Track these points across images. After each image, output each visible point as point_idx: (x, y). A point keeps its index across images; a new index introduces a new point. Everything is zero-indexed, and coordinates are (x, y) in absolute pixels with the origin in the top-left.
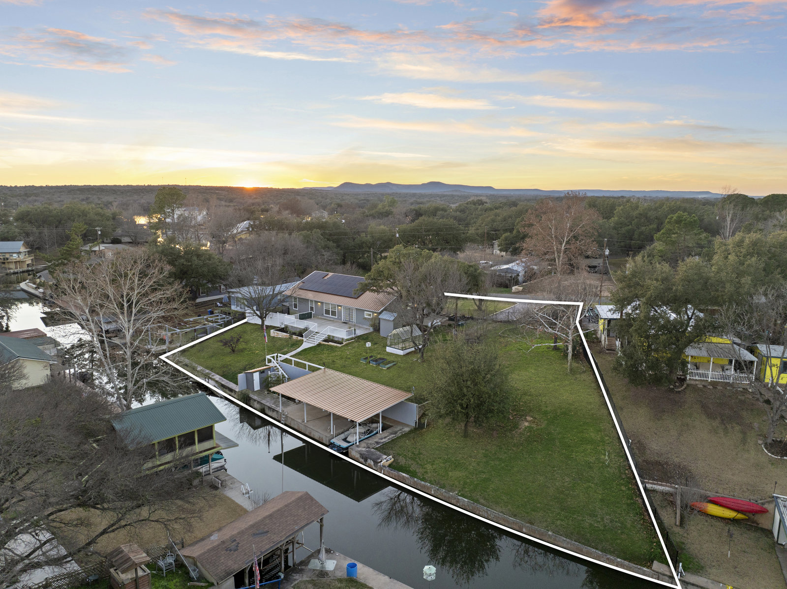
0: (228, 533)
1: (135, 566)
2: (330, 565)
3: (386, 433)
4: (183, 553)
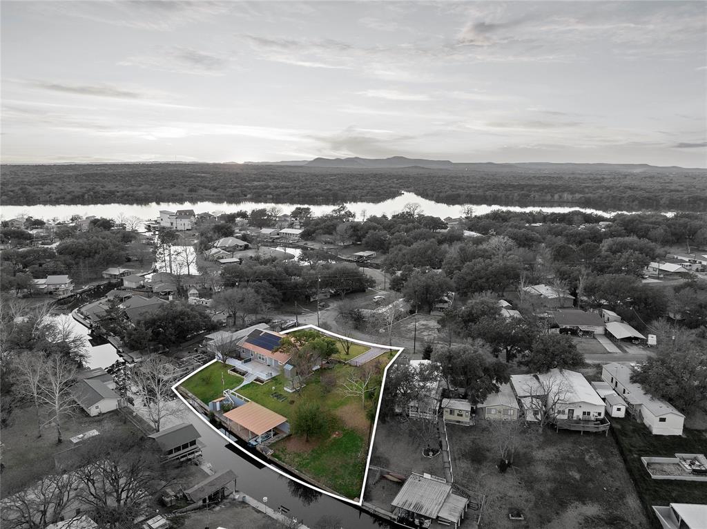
0: (201, 484)
1: (171, 496)
2: (237, 497)
3: (275, 437)
4: (185, 492)
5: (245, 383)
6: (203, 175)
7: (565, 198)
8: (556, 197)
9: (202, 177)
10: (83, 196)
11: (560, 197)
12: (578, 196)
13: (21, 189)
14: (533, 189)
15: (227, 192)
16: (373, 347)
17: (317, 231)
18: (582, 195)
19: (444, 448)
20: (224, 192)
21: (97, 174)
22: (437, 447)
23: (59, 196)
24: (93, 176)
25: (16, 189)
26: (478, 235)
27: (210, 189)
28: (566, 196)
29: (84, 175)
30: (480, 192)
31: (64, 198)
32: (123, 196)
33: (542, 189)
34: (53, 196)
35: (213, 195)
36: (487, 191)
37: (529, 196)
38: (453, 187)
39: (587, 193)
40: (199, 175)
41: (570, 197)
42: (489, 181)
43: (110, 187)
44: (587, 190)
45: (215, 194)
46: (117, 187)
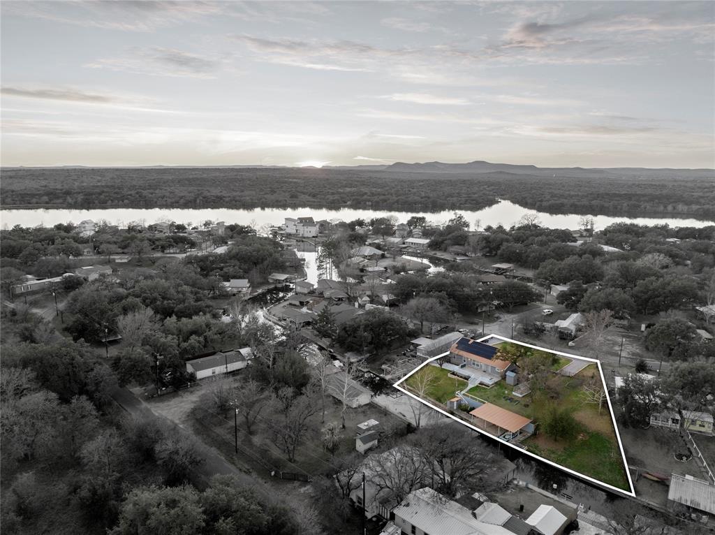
2: (518, 483)
5: (470, 386)
6: (295, 180)
7: (680, 210)
8: (670, 208)
9: (295, 183)
10: (195, 201)
11: (674, 208)
12: (695, 207)
13: (137, 193)
14: (642, 199)
15: (328, 199)
16: (574, 359)
17: (445, 242)
18: (698, 207)
19: (694, 454)
20: (324, 199)
21: (197, 179)
22: (687, 453)
23: (173, 200)
24: (194, 181)
25: (133, 192)
26: (616, 250)
27: (309, 195)
28: (681, 207)
29: (186, 179)
30: (585, 202)
31: (178, 202)
32: (231, 201)
33: (652, 198)
34: (169, 201)
35: (314, 202)
36: (592, 200)
37: (639, 206)
38: (553, 196)
39: (704, 205)
40: (290, 180)
41: (685, 208)
42: (586, 189)
43: (215, 192)
44: (702, 201)
45: (316, 200)
46: (221, 192)
